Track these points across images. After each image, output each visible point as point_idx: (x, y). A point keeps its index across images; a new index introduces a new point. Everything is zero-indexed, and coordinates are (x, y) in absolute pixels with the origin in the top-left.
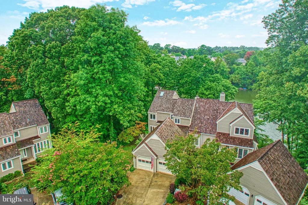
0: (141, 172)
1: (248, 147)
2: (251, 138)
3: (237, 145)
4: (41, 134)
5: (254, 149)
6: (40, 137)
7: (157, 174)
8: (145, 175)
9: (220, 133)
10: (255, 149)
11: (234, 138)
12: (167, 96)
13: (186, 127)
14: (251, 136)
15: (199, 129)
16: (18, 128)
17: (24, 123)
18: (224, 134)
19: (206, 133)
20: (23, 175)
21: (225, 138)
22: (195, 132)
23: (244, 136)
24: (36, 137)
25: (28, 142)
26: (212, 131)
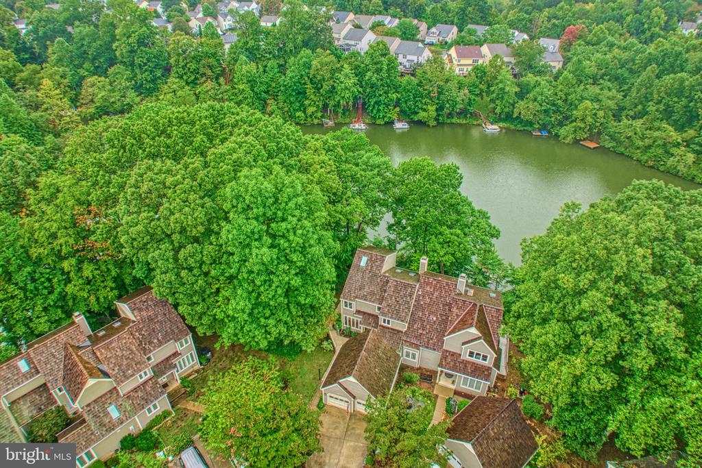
0: (333, 411)
1: (482, 379)
2: (489, 366)
3: (468, 375)
4: (181, 349)
5: (489, 383)
6: (180, 354)
7: (355, 415)
8: (339, 417)
9: (447, 351)
10: (492, 384)
11: (465, 363)
12: (372, 267)
13: (399, 331)
14: (490, 363)
15: (418, 340)
16: (150, 351)
17: (155, 341)
18: (453, 354)
19: (427, 347)
20: (174, 414)
21: (453, 362)
22: (411, 345)
23: (480, 361)
24: (176, 354)
25: (166, 365)
26: (437, 345)
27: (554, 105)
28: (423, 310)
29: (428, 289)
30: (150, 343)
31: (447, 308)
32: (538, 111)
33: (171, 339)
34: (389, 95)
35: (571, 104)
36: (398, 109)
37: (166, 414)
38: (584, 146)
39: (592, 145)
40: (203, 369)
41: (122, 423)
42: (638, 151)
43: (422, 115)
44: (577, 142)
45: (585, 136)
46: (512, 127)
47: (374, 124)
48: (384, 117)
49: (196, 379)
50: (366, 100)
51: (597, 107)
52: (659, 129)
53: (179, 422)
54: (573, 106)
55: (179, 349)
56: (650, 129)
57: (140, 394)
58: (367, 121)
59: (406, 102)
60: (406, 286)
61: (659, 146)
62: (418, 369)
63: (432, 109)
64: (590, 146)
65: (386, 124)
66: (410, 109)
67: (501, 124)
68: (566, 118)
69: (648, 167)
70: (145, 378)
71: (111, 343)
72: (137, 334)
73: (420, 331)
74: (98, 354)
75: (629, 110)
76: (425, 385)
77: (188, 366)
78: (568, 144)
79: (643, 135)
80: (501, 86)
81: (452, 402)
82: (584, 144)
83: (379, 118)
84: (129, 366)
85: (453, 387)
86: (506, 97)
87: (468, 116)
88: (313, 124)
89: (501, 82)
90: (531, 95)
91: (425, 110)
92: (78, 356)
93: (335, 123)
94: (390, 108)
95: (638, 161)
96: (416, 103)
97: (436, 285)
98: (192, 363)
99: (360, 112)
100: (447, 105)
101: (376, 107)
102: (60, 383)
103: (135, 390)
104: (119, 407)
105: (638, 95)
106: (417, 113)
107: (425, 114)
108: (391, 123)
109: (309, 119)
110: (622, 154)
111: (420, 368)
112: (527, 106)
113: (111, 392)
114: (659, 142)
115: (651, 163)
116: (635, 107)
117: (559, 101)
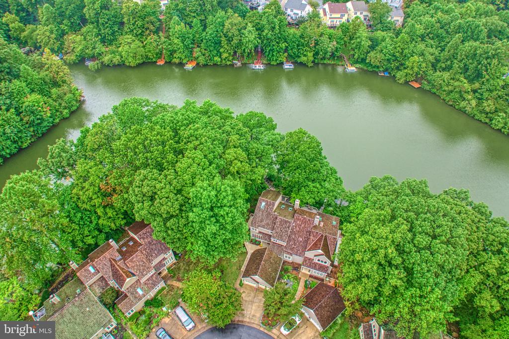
0: (247, 286)
1: (323, 272)
3: (316, 270)
5: (327, 274)
6: (166, 258)
7: (259, 289)
8: (250, 290)
9: (306, 257)
12: (267, 209)
14: (328, 265)
15: (292, 251)
16: (152, 261)
17: (154, 255)
18: (310, 259)
19: (296, 255)
20: (167, 288)
21: (309, 263)
22: (288, 253)
23: (323, 263)
24: (164, 259)
25: (161, 264)
26: (301, 254)
27: (394, 56)
28: (295, 234)
29: (298, 222)
30: (152, 256)
31: (308, 233)
32: (382, 60)
33: (162, 253)
34: (280, 44)
35: (405, 56)
36: (286, 54)
37: (163, 289)
38: (411, 85)
39: (416, 85)
40: (178, 262)
41: (145, 296)
42: (445, 93)
43: (303, 59)
44: (407, 83)
45: (413, 79)
46: (365, 68)
47: (269, 64)
48: (276, 60)
49: (175, 268)
50: (264, 48)
51: (422, 60)
52: (458, 80)
53: (170, 292)
54: (405, 57)
55: (166, 256)
56: (453, 79)
57: (151, 282)
58: (265, 62)
59: (292, 49)
60: (286, 222)
61: (456, 92)
62: (291, 263)
63: (310, 55)
64: (415, 87)
65: (278, 64)
66: (294, 54)
67: (358, 66)
68: (402, 65)
69: (449, 105)
70: (151, 274)
71: (133, 258)
72: (144, 252)
73: (293, 246)
74: (128, 265)
75: (442, 63)
76: (295, 272)
77: (170, 262)
78: (401, 84)
79: (449, 83)
80: (358, 40)
81: (308, 282)
82: (411, 84)
83: (273, 60)
84: (144, 270)
85: (309, 273)
86: (362, 48)
87: (336, 58)
88: (227, 64)
89: (359, 37)
90: (378, 48)
91: (305, 56)
92: (118, 266)
93: (242, 64)
94: (281, 54)
95: (444, 100)
96: (299, 50)
97: (303, 221)
98: (172, 261)
99: (260, 55)
100: (321, 53)
101: (271, 52)
102: (112, 278)
103: (148, 280)
104: (142, 289)
105: (449, 54)
106: (299, 57)
107: (305, 58)
108: (282, 63)
109: (224, 61)
110: (435, 93)
111: (293, 263)
112: (375, 55)
113: (136, 281)
114: (457, 90)
115: (451, 103)
116: (446, 62)
117: (397, 54)
